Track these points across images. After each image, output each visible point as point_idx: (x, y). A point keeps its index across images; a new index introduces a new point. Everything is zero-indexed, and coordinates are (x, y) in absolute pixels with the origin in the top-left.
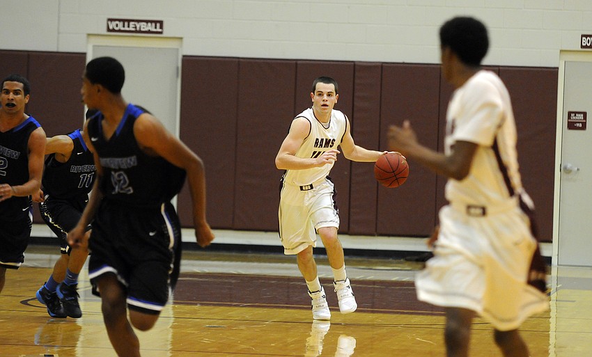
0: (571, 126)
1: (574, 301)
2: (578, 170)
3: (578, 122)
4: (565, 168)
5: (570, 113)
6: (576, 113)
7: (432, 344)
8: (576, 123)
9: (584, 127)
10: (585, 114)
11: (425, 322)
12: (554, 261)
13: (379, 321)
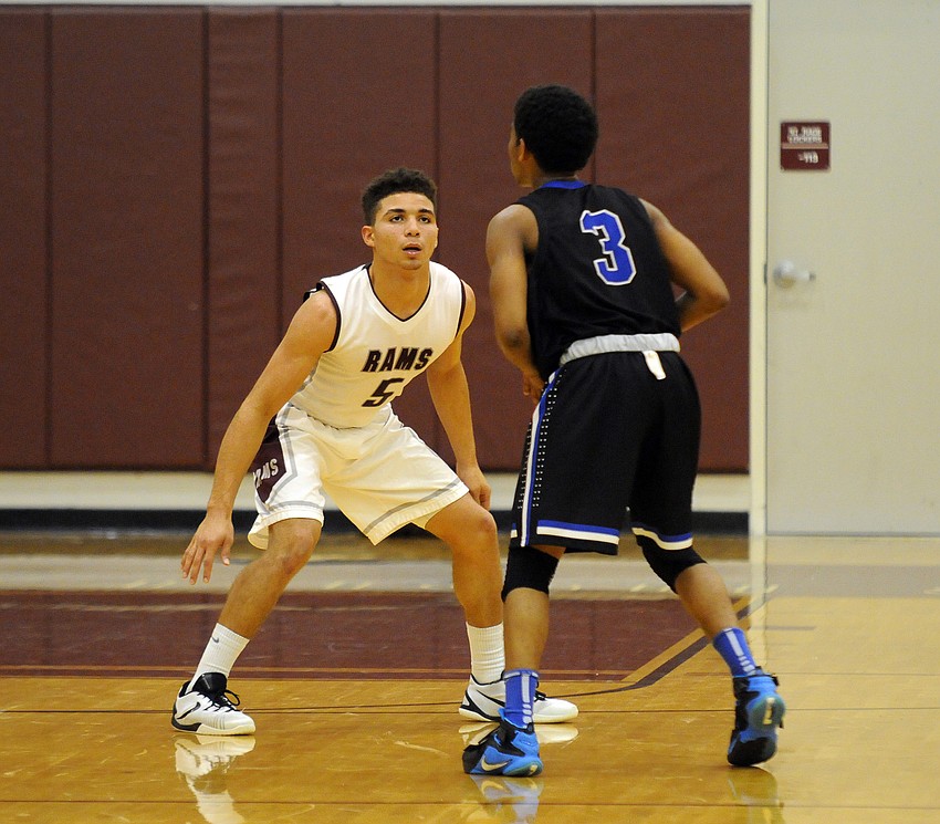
0: (791, 160)
1: (812, 628)
2: (812, 277)
3: (808, 151)
4: (778, 275)
5: (785, 127)
6: (800, 126)
7: (436, 757)
8: (802, 151)
9: (824, 162)
10: (825, 128)
11: (418, 699)
12: (757, 524)
13: (295, 701)
